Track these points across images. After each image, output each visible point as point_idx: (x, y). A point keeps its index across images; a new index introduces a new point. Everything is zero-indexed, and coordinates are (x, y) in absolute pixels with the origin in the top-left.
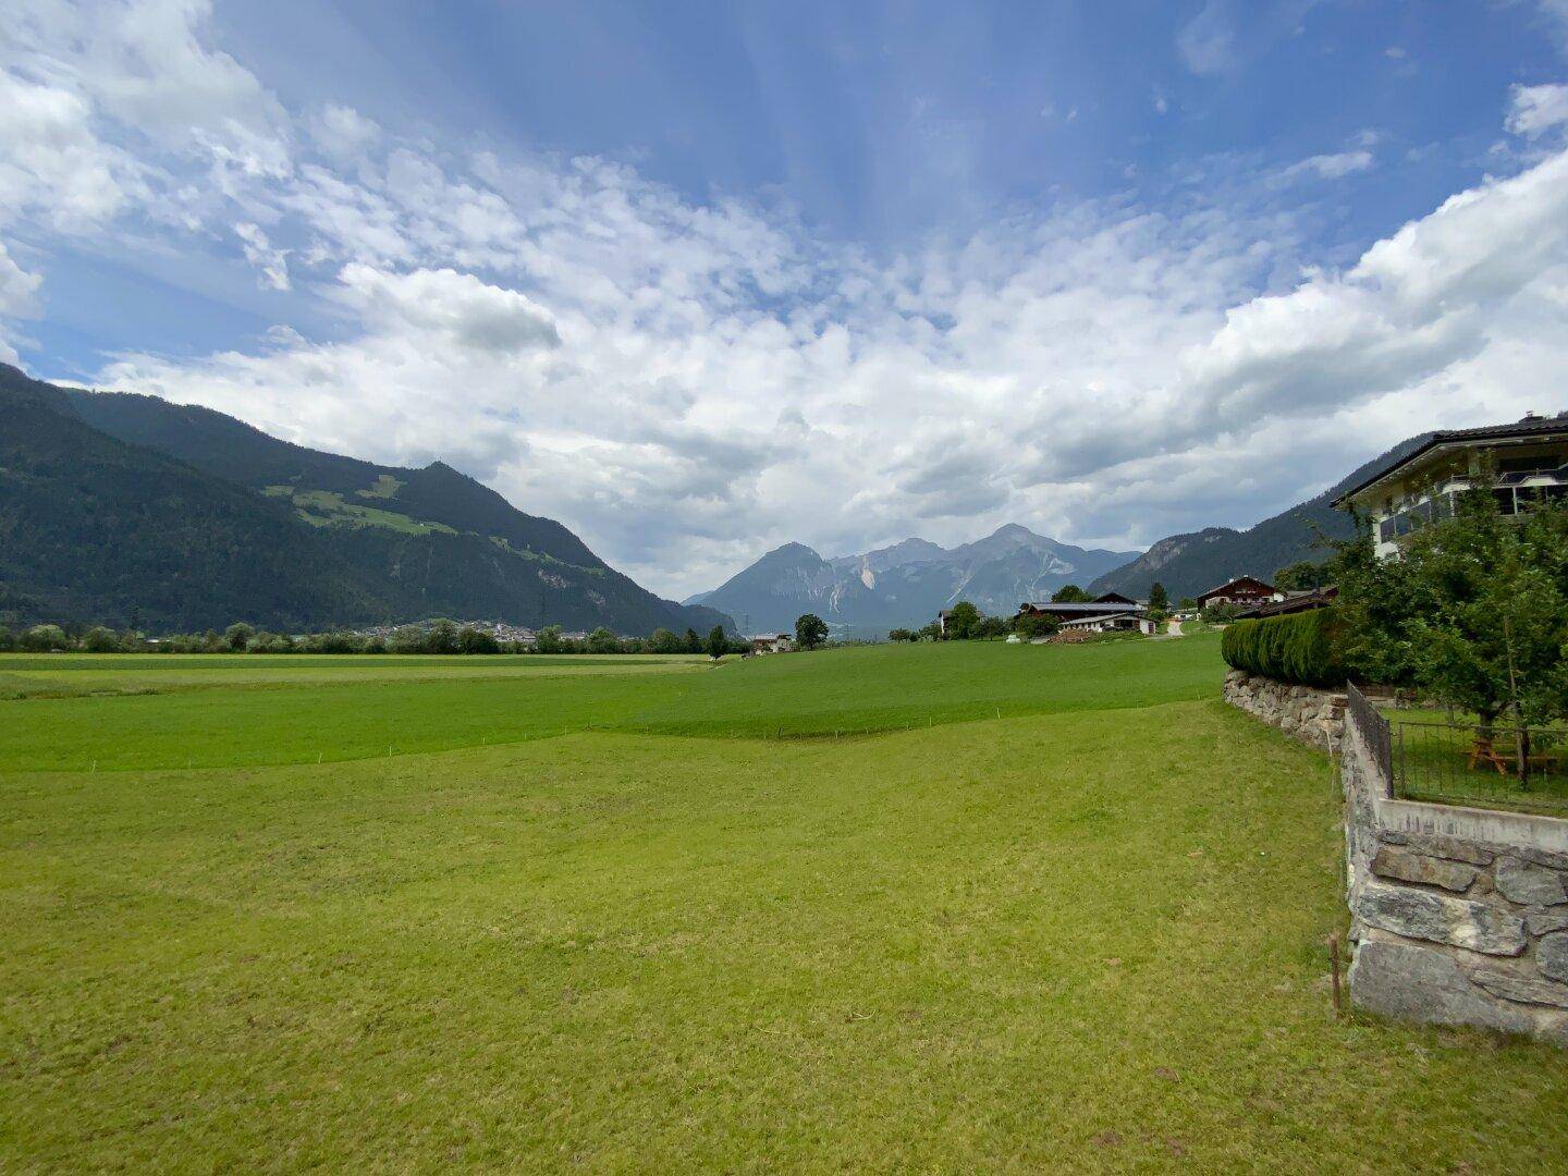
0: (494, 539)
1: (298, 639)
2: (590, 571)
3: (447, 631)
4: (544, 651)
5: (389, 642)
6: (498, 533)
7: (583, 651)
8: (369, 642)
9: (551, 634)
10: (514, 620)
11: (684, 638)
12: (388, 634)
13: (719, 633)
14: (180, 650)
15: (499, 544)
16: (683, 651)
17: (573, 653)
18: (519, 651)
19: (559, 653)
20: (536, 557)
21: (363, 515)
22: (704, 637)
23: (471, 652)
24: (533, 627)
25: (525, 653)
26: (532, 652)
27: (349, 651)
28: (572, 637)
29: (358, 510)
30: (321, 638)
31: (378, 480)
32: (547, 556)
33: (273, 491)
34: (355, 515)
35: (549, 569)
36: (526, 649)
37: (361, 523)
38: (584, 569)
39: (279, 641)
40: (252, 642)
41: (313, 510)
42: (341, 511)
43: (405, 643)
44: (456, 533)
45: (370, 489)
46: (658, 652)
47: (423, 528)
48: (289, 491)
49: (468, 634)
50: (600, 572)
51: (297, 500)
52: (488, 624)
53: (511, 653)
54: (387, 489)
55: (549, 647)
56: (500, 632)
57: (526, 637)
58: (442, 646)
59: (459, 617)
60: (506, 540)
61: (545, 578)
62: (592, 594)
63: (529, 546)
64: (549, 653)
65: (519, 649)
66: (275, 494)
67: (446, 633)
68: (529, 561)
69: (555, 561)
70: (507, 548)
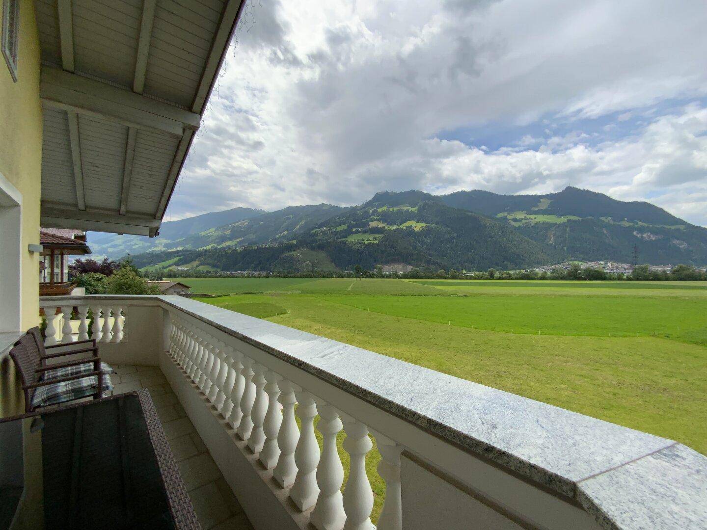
0: (603, 218)
1: (512, 272)
2: (673, 227)
3: (576, 269)
4: (638, 279)
5: (549, 274)
6: (606, 215)
7: (667, 279)
8: (540, 274)
9: (642, 269)
10: (619, 259)
12: (547, 270)
14: (475, 278)
15: (606, 221)
17: (659, 280)
19: (648, 280)
20: (631, 224)
21: (535, 218)
23: (590, 279)
24: (631, 264)
25: (624, 280)
26: (629, 279)
27: (532, 279)
28: (659, 269)
29: (533, 216)
31: (540, 202)
32: (639, 223)
33: (500, 215)
34: (532, 219)
35: (641, 230)
36: (625, 278)
37: (534, 221)
38: (668, 227)
39: (505, 274)
40: (497, 274)
41: (515, 220)
42: (526, 218)
43: (556, 274)
44: (580, 219)
45: (537, 206)
47: (563, 219)
48: (506, 214)
49: (588, 270)
50: (682, 227)
51: (509, 217)
52: (602, 263)
53: (615, 279)
54: (545, 205)
55: (640, 276)
56: (608, 267)
57: (626, 269)
58: (574, 275)
59: (583, 260)
60: (610, 218)
61: (639, 236)
62: (676, 242)
63: (626, 219)
64: (641, 280)
65: (620, 278)
66: (501, 216)
67: (576, 270)
68: (627, 227)
69: (645, 225)
70: (612, 222)
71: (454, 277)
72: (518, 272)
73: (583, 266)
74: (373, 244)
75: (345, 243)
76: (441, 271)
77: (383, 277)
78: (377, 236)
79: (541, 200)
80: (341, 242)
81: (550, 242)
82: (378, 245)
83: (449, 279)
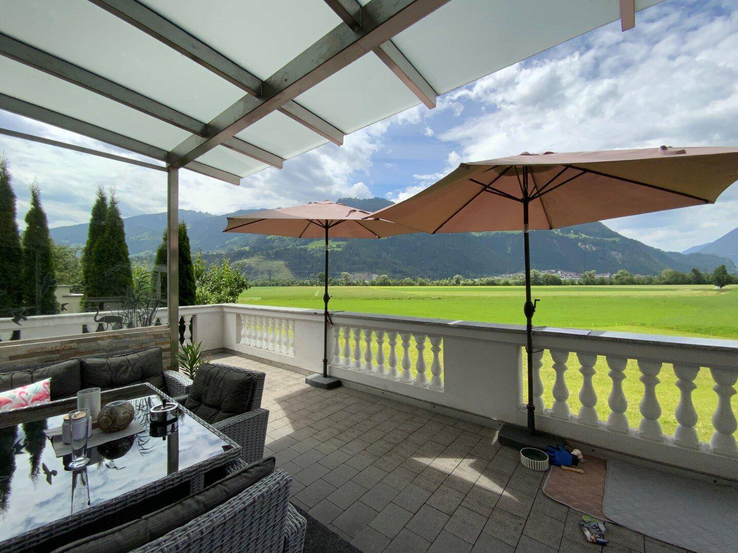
0: (553, 230)
1: (476, 280)
2: (610, 240)
3: (535, 276)
4: (587, 284)
5: (511, 281)
7: (611, 284)
8: (503, 281)
9: (590, 275)
10: (567, 268)
11: (689, 274)
13: (723, 270)
15: (556, 233)
16: (689, 283)
17: (605, 284)
19: (596, 284)
20: (577, 236)
23: (548, 284)
24: (578, 272)
25: (576, 285)
26: (580, 284)
27: (495, 285)
30: (485, 280)
32: (583, 235)
35: (584, 241)
36: (576, 283)
38: (607, 239)
39: (470, 281)
40: (462, 282)
43: (518, 281)
49: (546, 276)
50: (617, 240)
52: (553, 271)
53: (569, 285)
55: (590, 282)
56: (558, 274)
57: (575, 277)
58: (535, 282)
60: (559, 230)
61: (583, 247)
62: (613, 253)
63: (572, 232)
64: (589, 284)
65: (573, 283)
68: (573, 239)
69: (588, 237)
70: (561, 234)
71: (422, 284)
74: (337, 251)
75: (305, 250)
76: (408, 279)
77: (349, 284)
78: (340, 243)
80: (301, 249)
81: (508, 252)
82: (341, 252)
83: (416, 285)
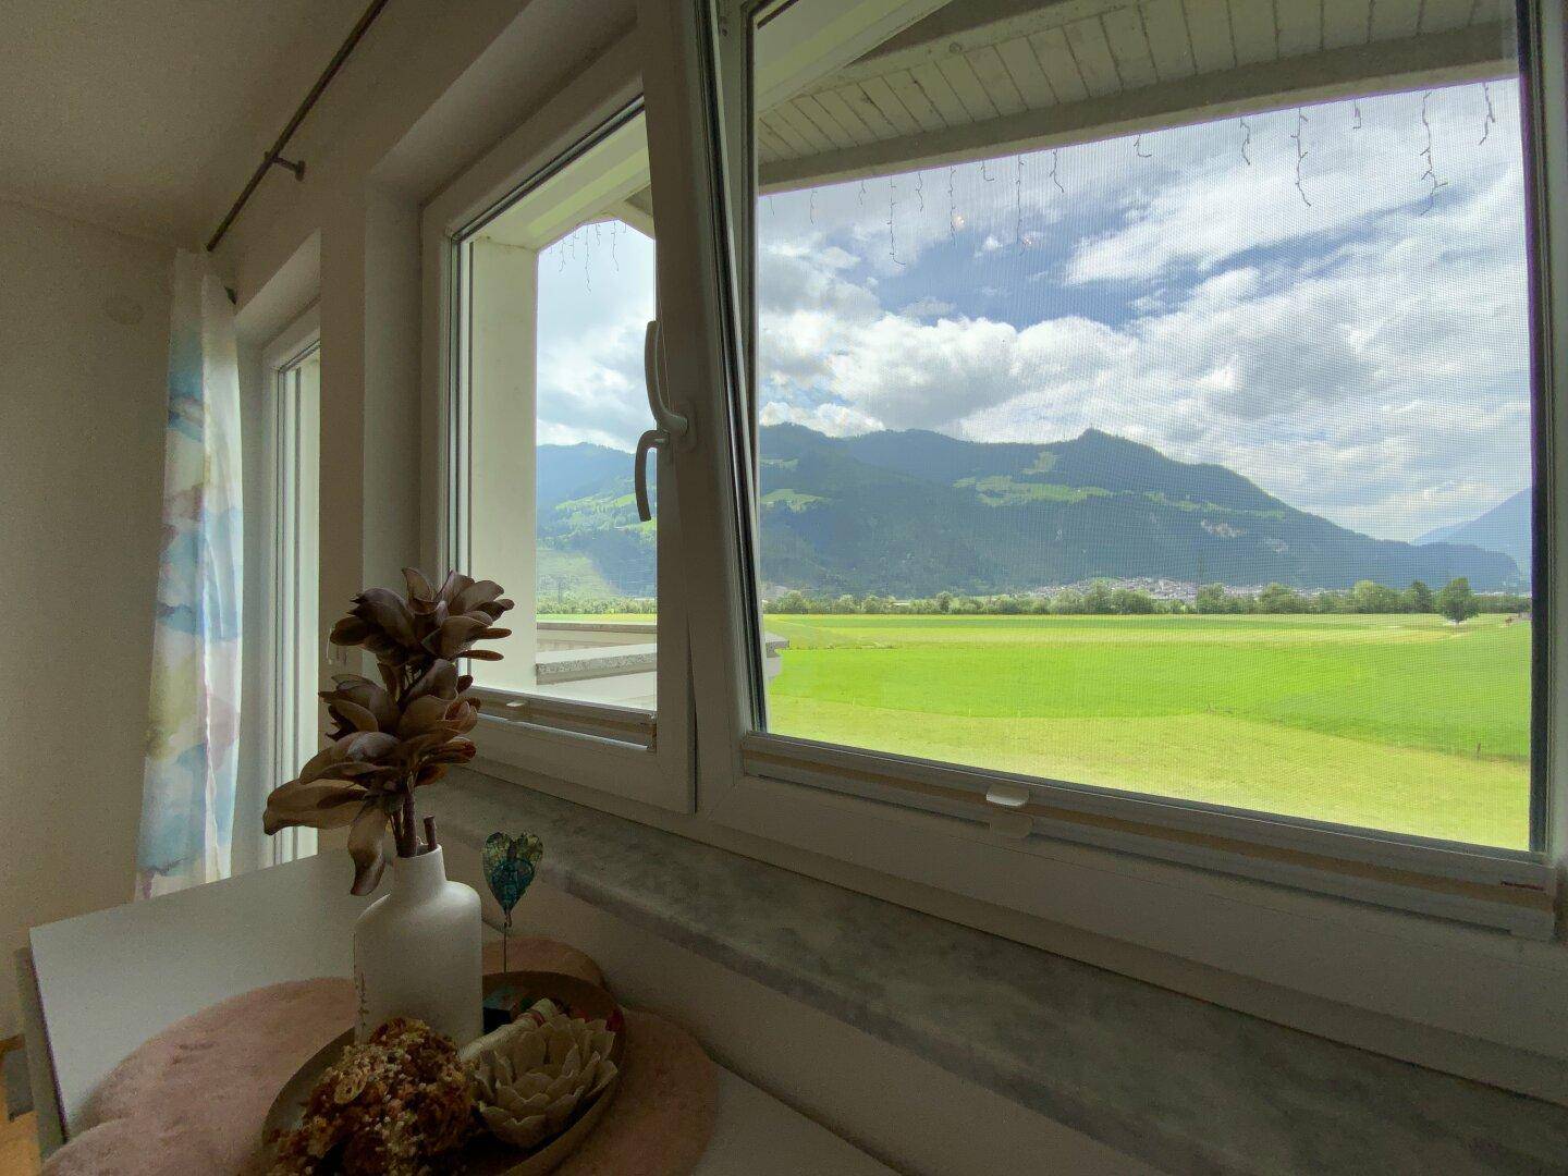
0: (1150, 495)
1: (982, 600)
2: (1266, 514)
3: (1103, 592)
4: (1204, 611)
6: (1155, 487)
7: (1252, 611)
8: (1037, 603)
9: (1212, 593)
10: (1175, 575)
11: (1406, 593)
12: (1055, 595)
13: (1462, 587)
14: (911, 612)
15: (1155, 499)
16: (1406, 609)
17: (1240, 612)
18: (1176, 611)
19: (1221, 612)
21: (1029, 491)
22: (1437, 593)
23: (1125, 613)
25: (1182, 613)
26: (1190, 611)
27: (1020, 612)
29: (1023, 486)
30: (998, 602)
31: (1038, 458)
32: (1210, 505)
33: (964, 483)
34: (1022, 492)
35: (1213, 518)
36: (1184, 608)
37: (1027, 497)
38: (1258, 514)
39: (969, 604)
40: (955, 604)
41: (991, 493)
42: (1011, 491)
43: (1065, 604)
44: (1111, 494)
45: (1032, 466)
46: (1361, 611)
47: (1080, 494)
49: (1122, 596)
50: (1279, 514)
51: (980, 487)
52: (1150, 580)
53: (1167, 612)
54: (1045, 464)
55: (1211, 607)
56: (1158, 589)
57: (1185, 593)
58: (1100, 607)
59: (1116, 575)
60: (1162, 494)
61: (1210, 529)
62: (1270, 542)
63: (1188, 497)
64: (1209, 612)
66: (963, 485)
67: (1101, 595)
68: (1189, 513)
69: (1220, 509)
70: (1165, 502)
71: (871, 611)
72: (994, 599)
73: (1115, 587)
75: (635, 535)
76: (846, 598)
79: (1042, 455)
80: (627, 531)
83: (861, 613)
